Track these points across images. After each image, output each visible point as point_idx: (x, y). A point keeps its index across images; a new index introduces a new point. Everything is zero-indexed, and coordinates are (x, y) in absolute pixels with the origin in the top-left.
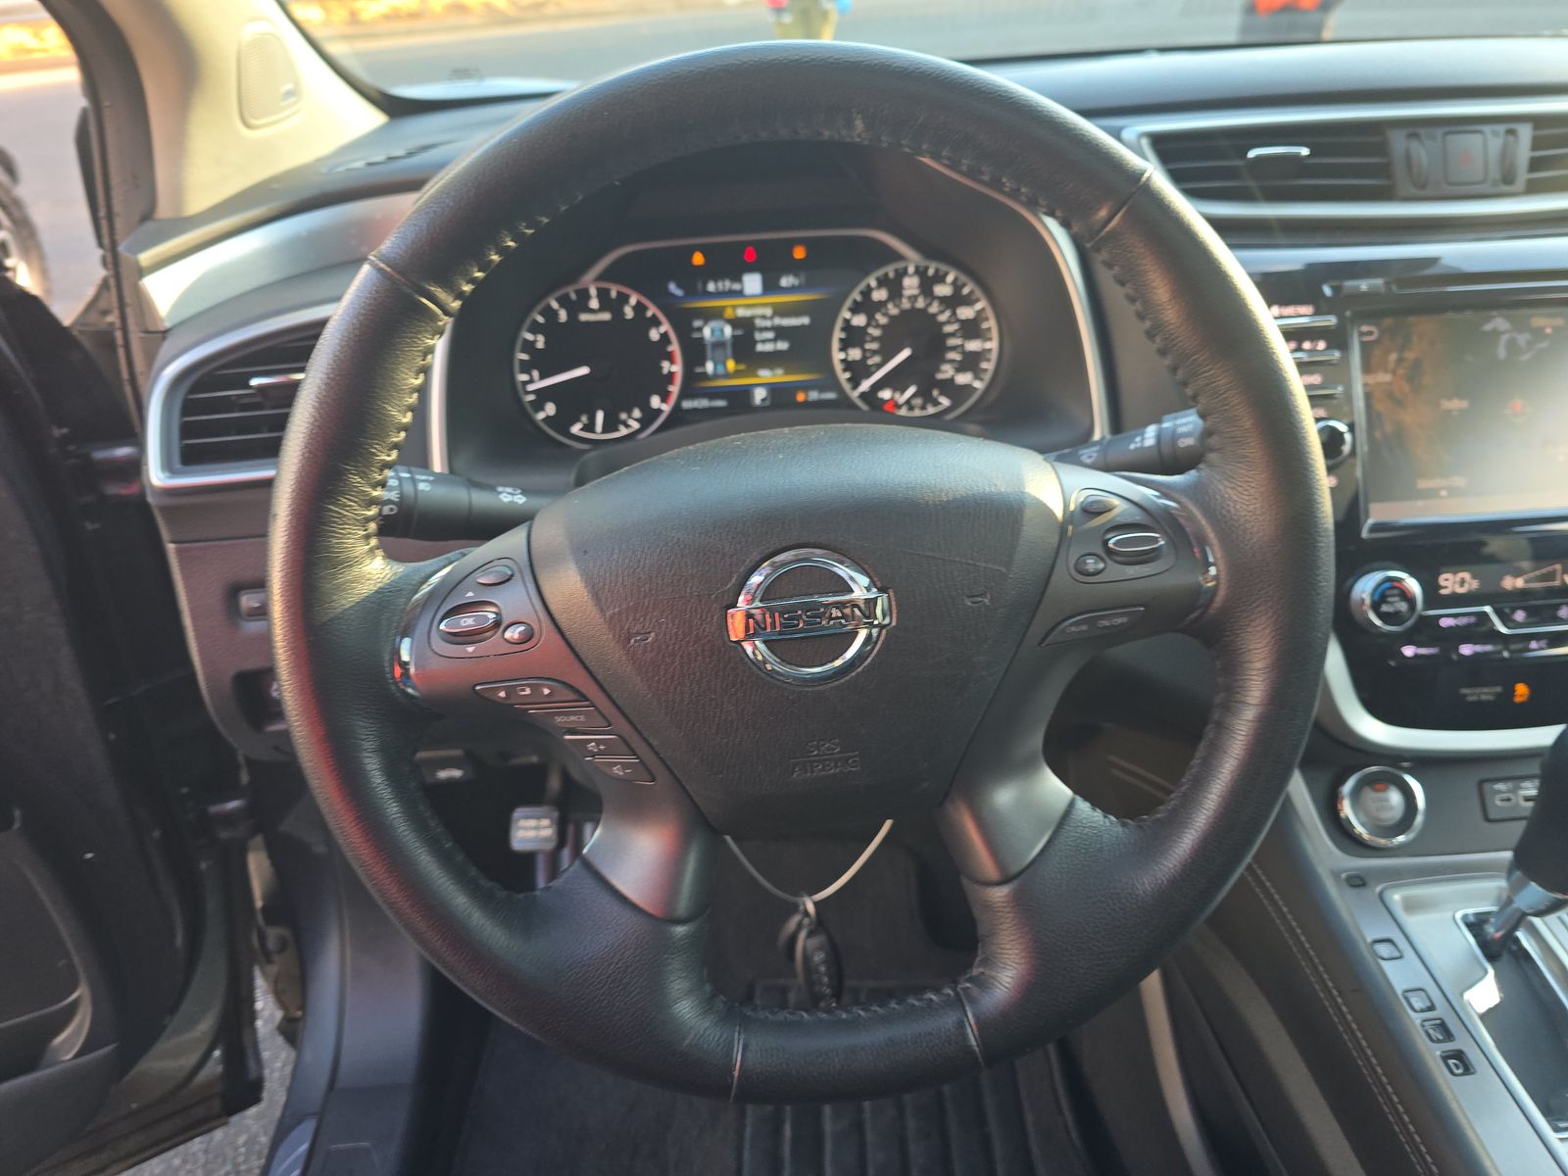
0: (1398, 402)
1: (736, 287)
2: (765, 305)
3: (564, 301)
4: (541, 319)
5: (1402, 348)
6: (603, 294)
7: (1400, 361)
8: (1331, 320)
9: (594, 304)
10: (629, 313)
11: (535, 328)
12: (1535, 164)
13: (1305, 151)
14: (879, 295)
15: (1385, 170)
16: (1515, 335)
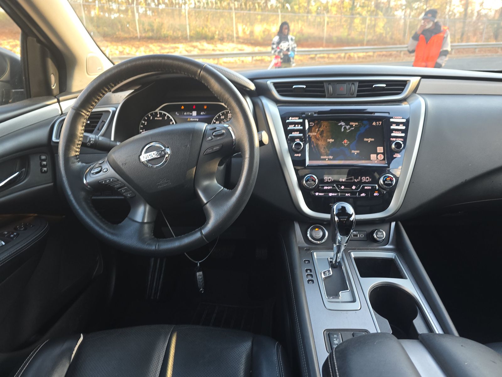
0: (318, 139)
1: (191, 114)
2: (197, 118)
3: (152, 115)
4: (146, 118)
5: (319, 128)
6: (161, 113)
7: (318, 130)
8: (301, 121)
9: (158, 116)
10: (166, 118)
11: (145, 120)
12: (358, 91)
13: (305, 87)
14: (222, 117)
15: (324, 91)
16: (346, 126)
